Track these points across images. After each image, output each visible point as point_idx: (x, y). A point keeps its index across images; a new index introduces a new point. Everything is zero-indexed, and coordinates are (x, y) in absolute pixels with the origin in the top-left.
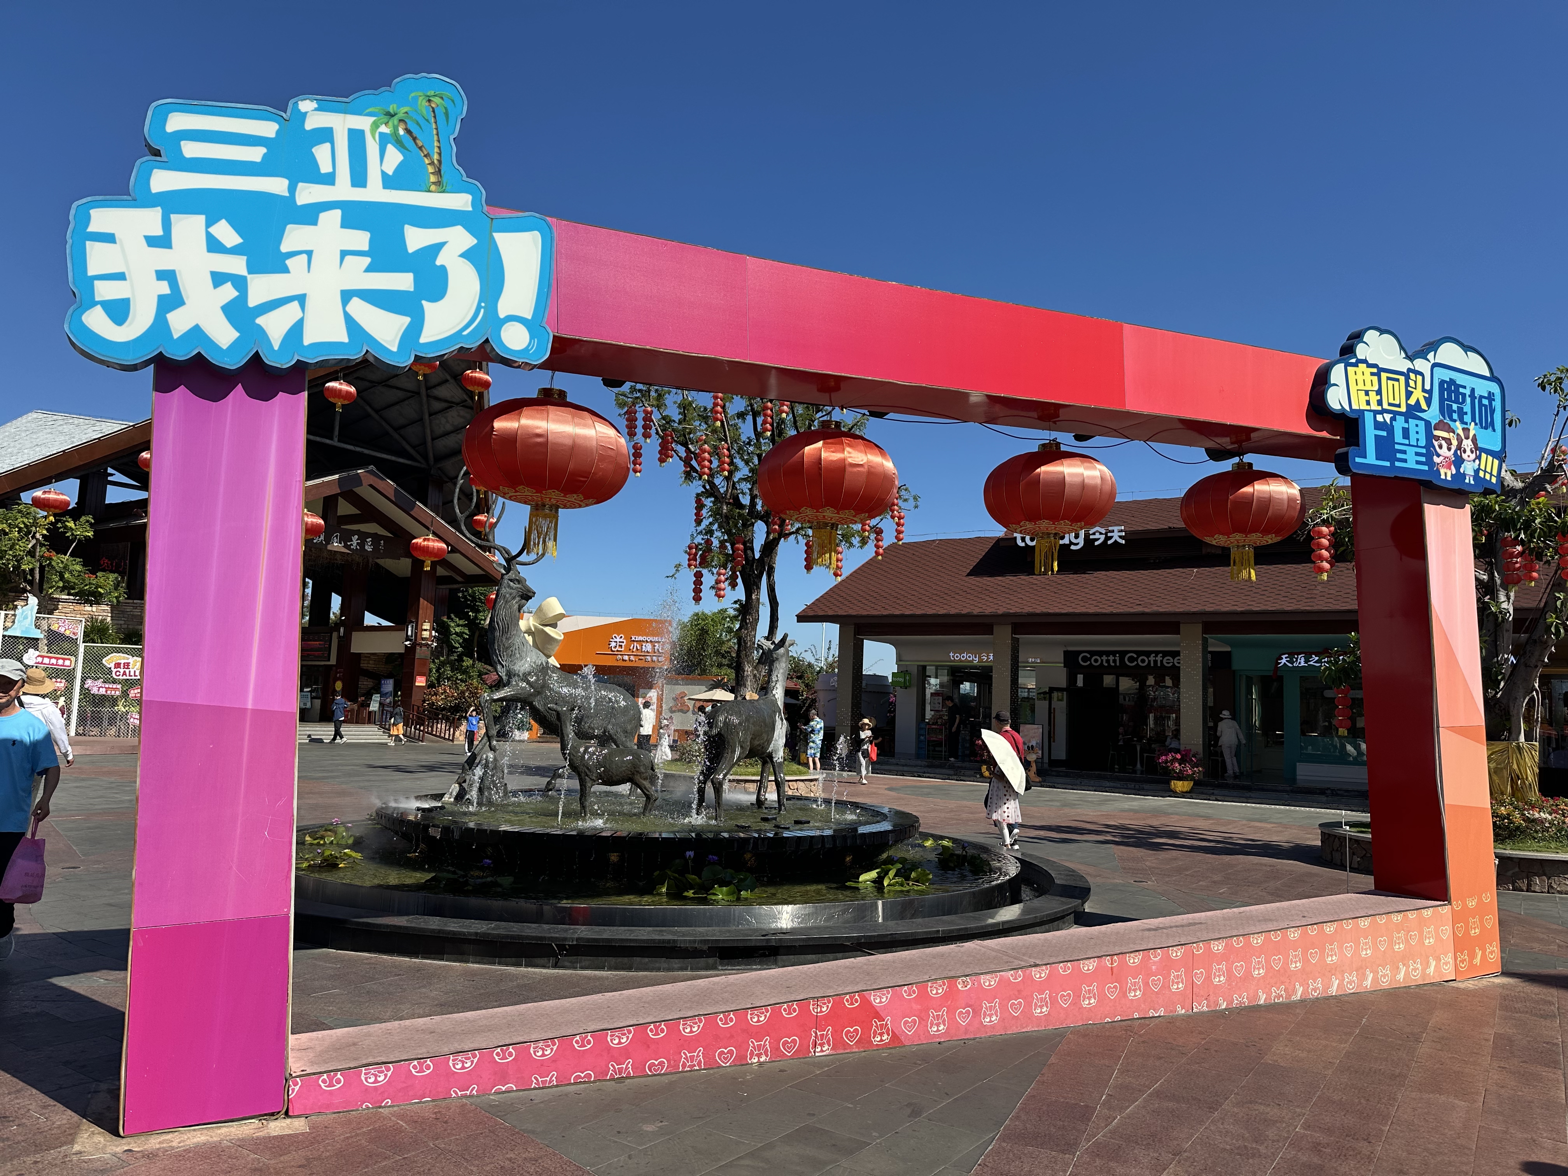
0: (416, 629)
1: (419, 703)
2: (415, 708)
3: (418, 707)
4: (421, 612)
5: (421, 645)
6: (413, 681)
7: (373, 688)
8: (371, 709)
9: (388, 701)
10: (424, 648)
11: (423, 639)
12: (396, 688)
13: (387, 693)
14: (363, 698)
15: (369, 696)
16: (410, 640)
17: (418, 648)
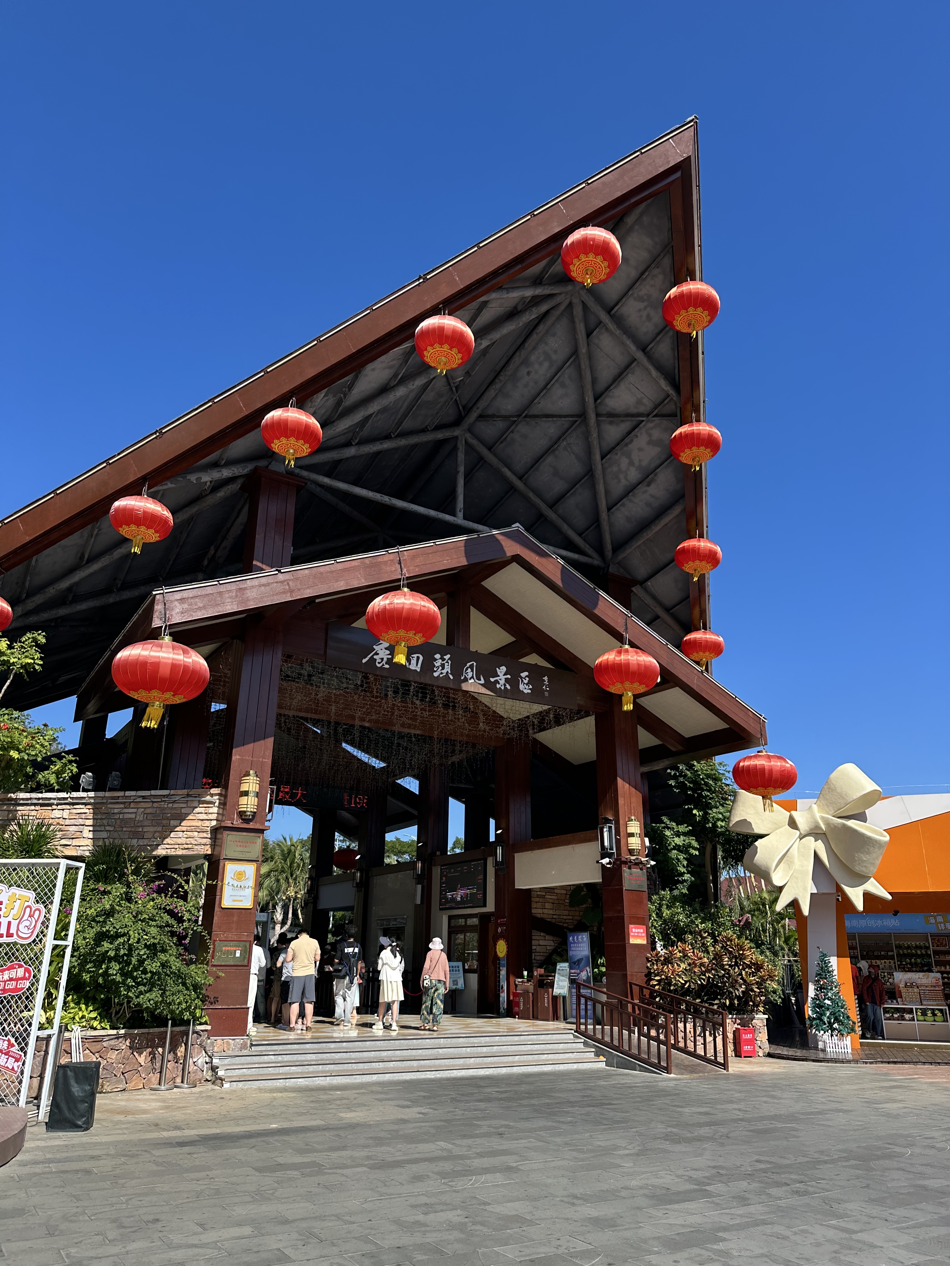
0: (618, 832)
1: (640, 980)
2: (636, 989)
3: (641, 988)
4: (621, 801)
5: (631, 865)
6: (623, 935)
7: (554, 951)
8: (557, 991)
9: (583, 975)
10: (635, 871)
11: (631, 852)
12: (597, 948)
13: (579, 961)
14: (541, 971)
15: (550, 966)
16: (610, 855)
17: (625, 869)
